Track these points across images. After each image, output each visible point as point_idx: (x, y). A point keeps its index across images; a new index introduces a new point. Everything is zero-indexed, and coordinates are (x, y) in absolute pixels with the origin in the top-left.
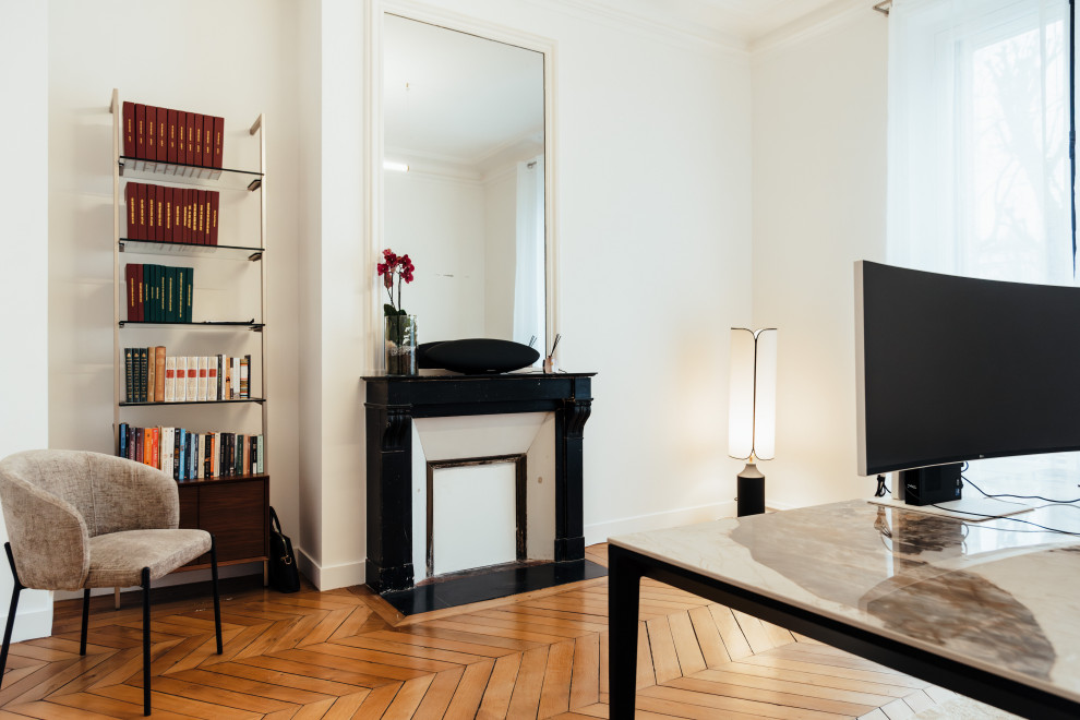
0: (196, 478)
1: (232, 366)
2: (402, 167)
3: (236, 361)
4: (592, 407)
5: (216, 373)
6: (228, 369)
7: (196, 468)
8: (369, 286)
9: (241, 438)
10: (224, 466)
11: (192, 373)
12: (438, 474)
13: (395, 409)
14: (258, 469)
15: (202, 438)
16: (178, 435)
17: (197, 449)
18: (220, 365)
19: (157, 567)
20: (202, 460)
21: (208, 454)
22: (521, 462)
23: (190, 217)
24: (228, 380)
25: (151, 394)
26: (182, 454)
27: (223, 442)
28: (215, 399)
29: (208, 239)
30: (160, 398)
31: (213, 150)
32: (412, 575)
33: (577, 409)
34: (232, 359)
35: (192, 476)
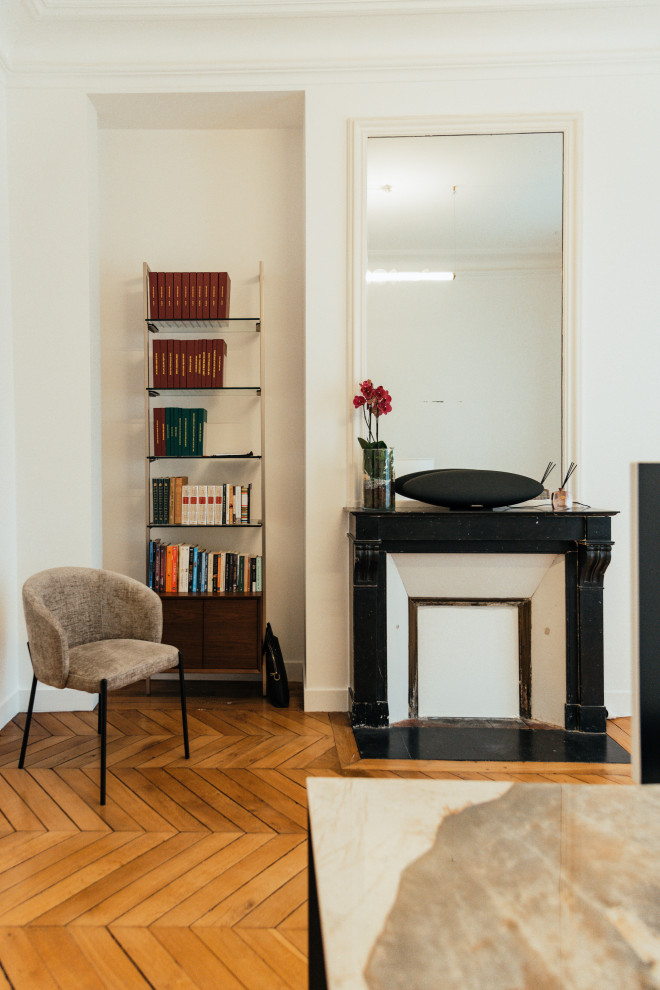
0: (206, 591)
1: (234, 494)
2: (448, 276)
3: (238, 489)
4: (613, 553)
5: (222, 500)
6: (231, 497)
7: (206, 583)
8: (351, 418)
9: (242, 558)
10: (229, 582)
11: (202, 501)
12: (423, 612)
13: (364, 545)
14: (257, 587)
15: (211, 556)
16: (191, 553)
17: (207, 566)
18: (225, 494)
19: (114, 680)
20: (211, 576)
21: (216, 571)
22: (524, 608)
23: (200, 365)
24: (231, 506)
25: (172, 517)
26: (195, 569)
27: (228, 562)
28: (221, 524)
29: (214, 382)
30: (178, 522)
31: (218, 303)
32: (387, 714)
33: (592, 554)
34: (234, 488)
35: (203, 590)
